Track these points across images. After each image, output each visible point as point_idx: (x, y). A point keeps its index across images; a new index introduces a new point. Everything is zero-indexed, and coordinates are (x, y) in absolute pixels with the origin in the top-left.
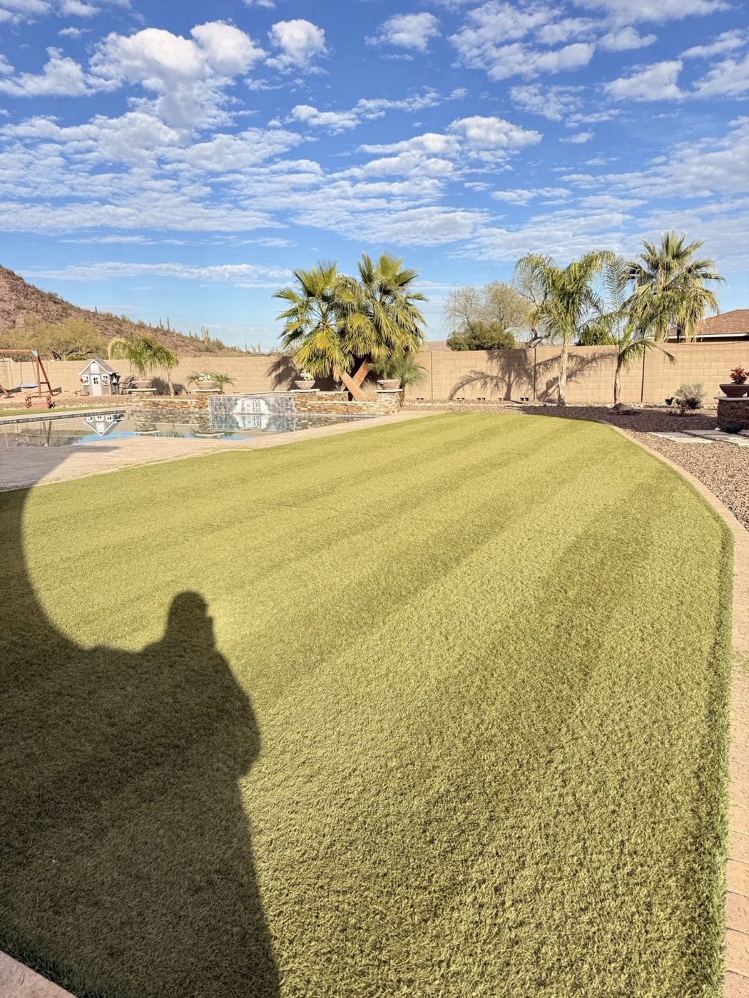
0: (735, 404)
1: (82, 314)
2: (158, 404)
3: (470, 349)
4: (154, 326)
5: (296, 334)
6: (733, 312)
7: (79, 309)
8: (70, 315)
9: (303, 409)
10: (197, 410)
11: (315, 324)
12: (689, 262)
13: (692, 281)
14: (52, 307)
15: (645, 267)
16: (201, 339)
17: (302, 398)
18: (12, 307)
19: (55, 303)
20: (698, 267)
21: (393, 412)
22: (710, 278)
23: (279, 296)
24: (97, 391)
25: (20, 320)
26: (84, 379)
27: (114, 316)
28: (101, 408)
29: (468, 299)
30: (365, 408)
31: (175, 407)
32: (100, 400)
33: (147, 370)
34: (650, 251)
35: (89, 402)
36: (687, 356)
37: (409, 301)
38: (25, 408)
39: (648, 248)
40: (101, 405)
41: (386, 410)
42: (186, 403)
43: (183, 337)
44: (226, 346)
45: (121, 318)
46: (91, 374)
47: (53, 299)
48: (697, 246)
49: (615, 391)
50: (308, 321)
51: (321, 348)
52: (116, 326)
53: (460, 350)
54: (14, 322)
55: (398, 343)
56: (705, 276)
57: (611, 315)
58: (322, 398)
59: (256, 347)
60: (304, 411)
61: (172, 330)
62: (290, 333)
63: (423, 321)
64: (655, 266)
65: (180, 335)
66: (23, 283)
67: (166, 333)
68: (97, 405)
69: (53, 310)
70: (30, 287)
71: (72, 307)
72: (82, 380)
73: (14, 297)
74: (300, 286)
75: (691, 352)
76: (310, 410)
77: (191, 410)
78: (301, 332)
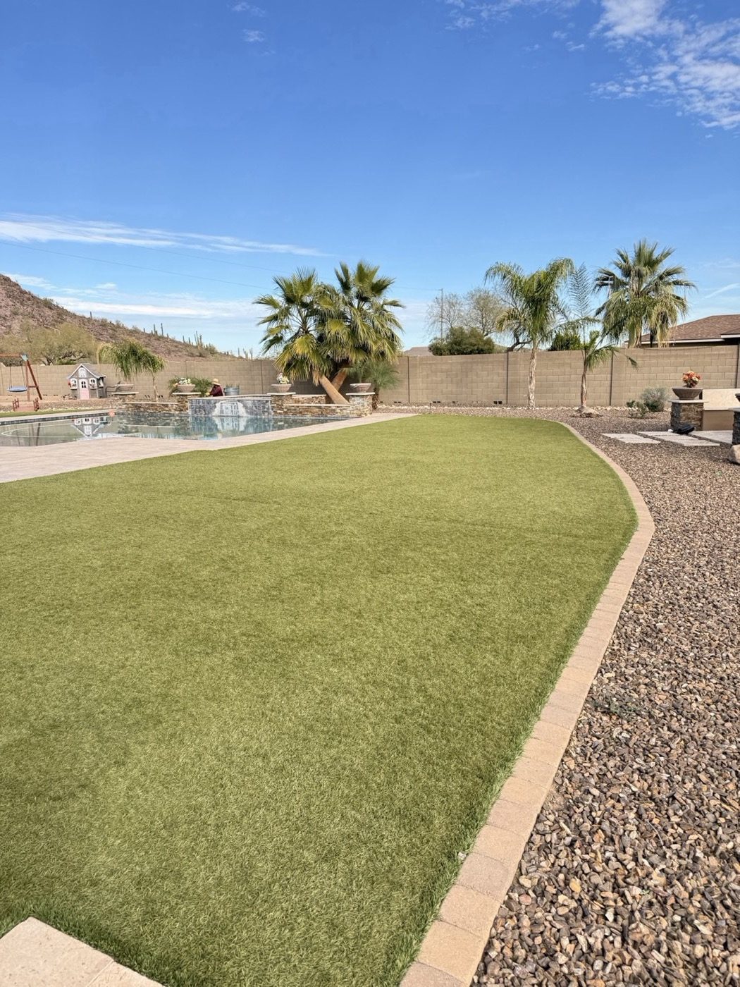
0: (686, 406)
1: (76, 320)
2: (140, 407)
3: (452, 354)
4: (148, 331)
5: (277, 340)
6: (708, 318)
7: (74, 315)
8: (65, 320)
9: (279, 411)
10: (177, 412)
11: (295, 329)
12: (661, 269)
13: (663, 288)
14: (47, 312)
15: (618, 274)
16: (195, 344)
17: (278, 401)
18: (8, 313)
19: (51, 308)
20: (669, 274)
21: (366, 414)
22: (681, 284)
23: (260, 303)
24: (84, 394)
25: (16, 325)
26: (72, 383)
27: (108, 321)
28: (87, 410)
29: (452, 305)
30: (338, 410)
31: (156, 409)
32: (86, 403)
33: (132, 374)
34: (623, 258)
35: (76, 405)
36: (654, 361)
37: (385, 307)
38: (12, 411)
39: (622, 256)
40: (87, 408)
41: (359, 413)
42: (167, 406)
43: (177, 342)
44: (219, 351)
45: (115, 323)
46: (79, 378)
47: (48, 305)
48: (668, 254)
49: (582, 394)
50: (287, 327)
51: (300, 353)
52: (110, 331)
53: (441, 355)
54: (10, 327)
55: (374, 348)
56: (676, 283)
57: (577, 321)
58: (299, 402)
59: (248, 352)
60: (280, 414)
61: (165, 335)
62: (271, 338)
63: (400, 327)
64: (627, 273)
65: (173, 341)
66: (20, 288)
67: (160, 338)
68: (83, 408)
69: (49, 316)
70: (26, 293)
71: (67, 313)
72: (69, 384)
73: (11, 303)
74: (280, 292)
75: (657, 357)
76: (286, 413)
77: (172, 412)
78: (281, 338)
